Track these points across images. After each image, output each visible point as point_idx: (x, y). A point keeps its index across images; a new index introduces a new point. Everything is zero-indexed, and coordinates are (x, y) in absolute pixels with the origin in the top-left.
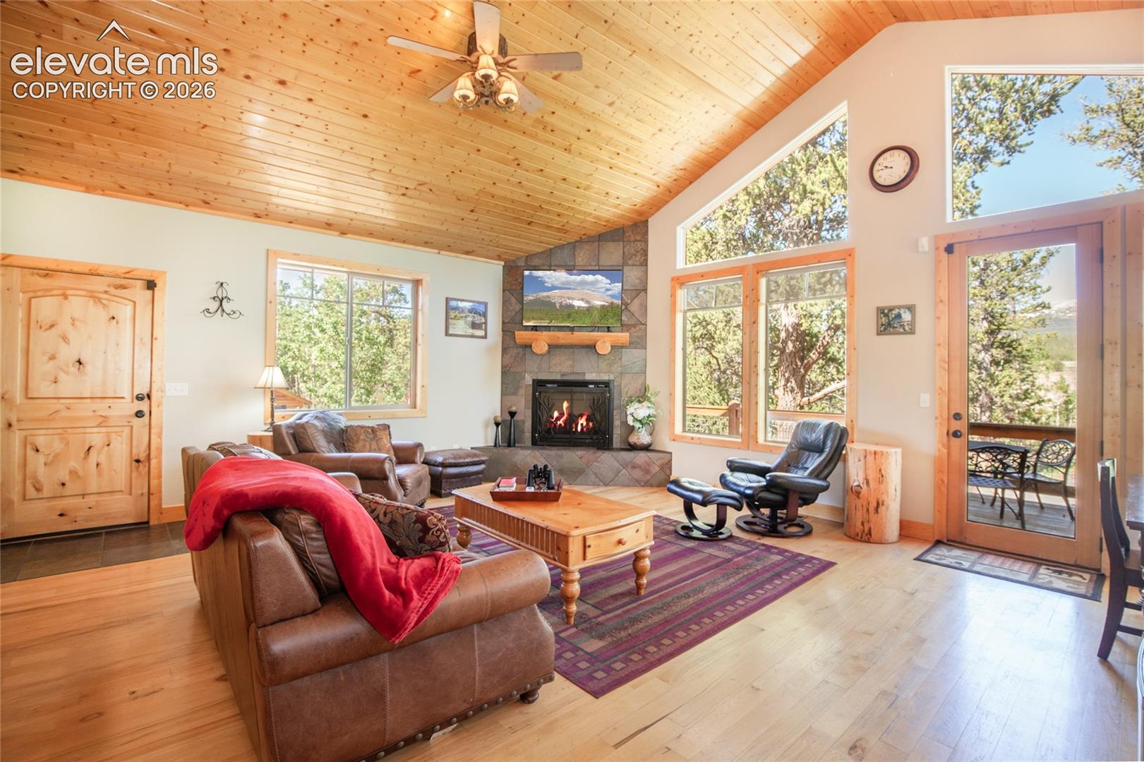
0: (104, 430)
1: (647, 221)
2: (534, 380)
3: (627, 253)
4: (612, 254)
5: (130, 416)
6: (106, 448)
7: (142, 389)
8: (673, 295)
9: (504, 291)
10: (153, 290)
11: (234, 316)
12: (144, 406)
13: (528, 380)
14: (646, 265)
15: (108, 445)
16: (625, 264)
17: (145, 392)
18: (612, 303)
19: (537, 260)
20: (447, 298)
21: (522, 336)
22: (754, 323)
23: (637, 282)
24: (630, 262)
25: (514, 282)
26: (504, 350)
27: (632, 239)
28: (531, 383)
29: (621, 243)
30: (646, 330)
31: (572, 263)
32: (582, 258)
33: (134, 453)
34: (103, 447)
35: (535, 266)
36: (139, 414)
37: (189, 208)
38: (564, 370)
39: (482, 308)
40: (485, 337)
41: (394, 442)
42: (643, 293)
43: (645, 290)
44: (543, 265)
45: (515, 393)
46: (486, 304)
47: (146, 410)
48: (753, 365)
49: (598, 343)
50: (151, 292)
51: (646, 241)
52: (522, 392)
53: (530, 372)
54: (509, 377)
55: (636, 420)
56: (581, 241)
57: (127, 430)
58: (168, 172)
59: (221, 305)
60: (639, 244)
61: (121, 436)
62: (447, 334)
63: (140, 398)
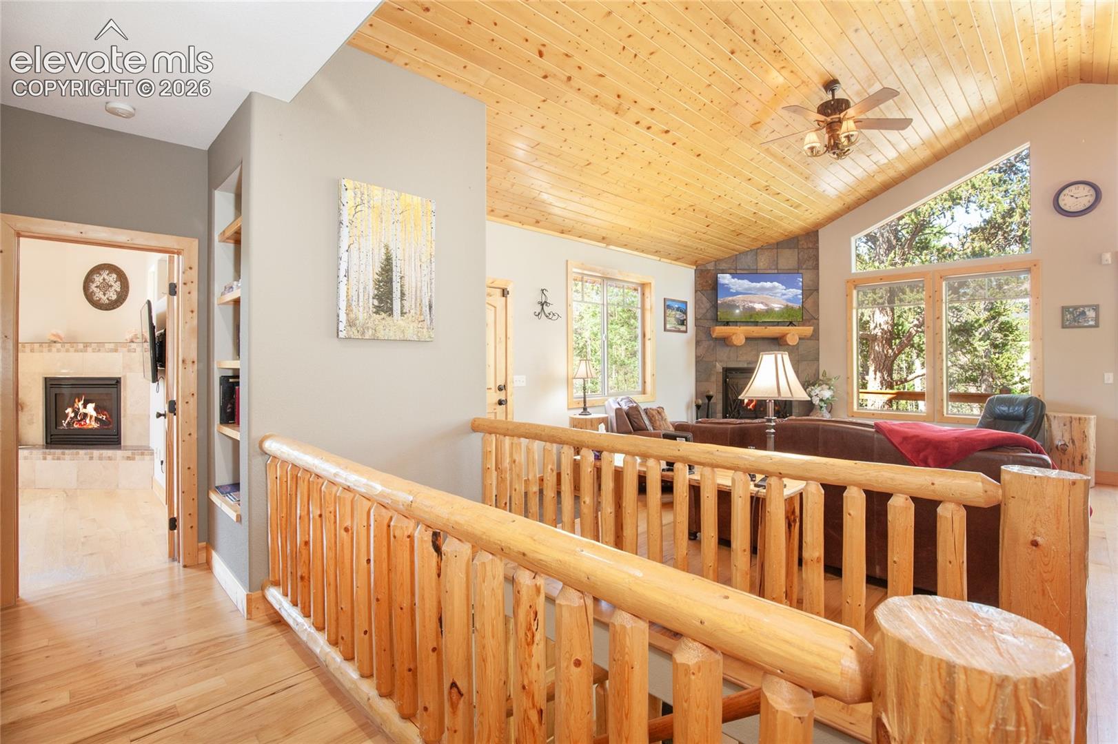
1: (817, 231)
2: (723, 368)
3: (801, 258)
4: (788, 259)
7: (501, 382)
8: (849, 295)
9: (696, 291)
10: (506, 297)
11: (554, 318)
12: (503, 395)
13: (719, 367)
14: (818, 269)
16: (799, 267)
17: (503, 384)
18: (787, 306)
19: (724, 265)
20: (665, 299)
21: (720, 331)
22: (938, 318)
23: (811, 283)
24: (804, 267)
25: (708, 285)
26: (698, 343)
27: (805, 247)
28: (721, 371)
29: (796, 250)
30: (818, 325)
31: (755, 268)
32: (763, 263)
35: (723, 270)
36: (500, 403)
37: (524, 226)
38: (750, 359)
39: (682, 306)
40: (686, 332)
42: (815, 293)
43: (817, 290)
44: (730, 269)
45: (707, 380)
46: (686, 303)
47: (504, 399)
49: (789, 336)
50: (504, 298)
51: (817, 249)
52: (713, 378)
53: (721, 361)
54: (702, 368)
55: (821, 400)
56: (762, 248)
59: (543, 308)
60: (811, 251)
62: (665, 330)
63: (500, 389)
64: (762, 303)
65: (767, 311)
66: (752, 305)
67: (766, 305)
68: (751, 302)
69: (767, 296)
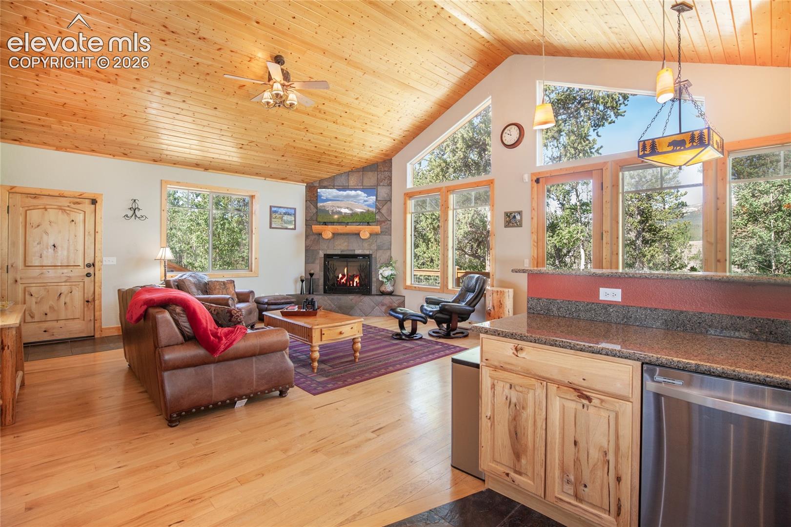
0: (68, 284)
1: (391, 159)
2: (325, 255)
3: (379, 178)
4: (371, 179)
5: (83, 276)
6: (70, 294)
7: (89, 260)
8: (405, 204)
9: (306, 201)
10: (95, 205)
11: (143, 219)
12: (91, 270)
13: (321, 254)
14: (391, 186)
15: (71, 292)
16: (378, 185)
17: (91, 262)
18: (368, 210)
19: (326, 183)
20: (270, 206)
21: (316, 228)
22: (446, 220)
23: (386, 195)
24: (381, 184)
25: (312, 197)
26: (307, 237)
27: (382, 170)
28: (323, 256)
29: (376, 172)
30: (391, 224)
31: (347, 185)
32: (353, 181)
33: (85, 297)
34: (68, 293)
35: (325, 186)
36: (88, 275)
37: (115, 157)
38: (342, 248)
39: (293, 211)
40: (295, 229)
41: (236, 291)
42: (389, 203)
43: (390, 200)
44: (330, 185)
45: (313, 263)
46: (295, 209)
47: (92, 273)
48: (446, 244)
49: (361, 232)
50: (94, 206)
51: (391, 171)
52: (317, 261)
53: (322, 250)
54: (310, 253)
55: (383, 277)
56: (352, 171)
57: (82, 284)
58: (104, 139)
59: (135, 212)
60: (387, 173)
61: (78, 287)
62: (271, 227)
63: (89, 266)
64: (347, 208)
65: (352, 215)
66: (339, 209)
67: (351, 210)
68: (338, 207)
69: (352, 202)
